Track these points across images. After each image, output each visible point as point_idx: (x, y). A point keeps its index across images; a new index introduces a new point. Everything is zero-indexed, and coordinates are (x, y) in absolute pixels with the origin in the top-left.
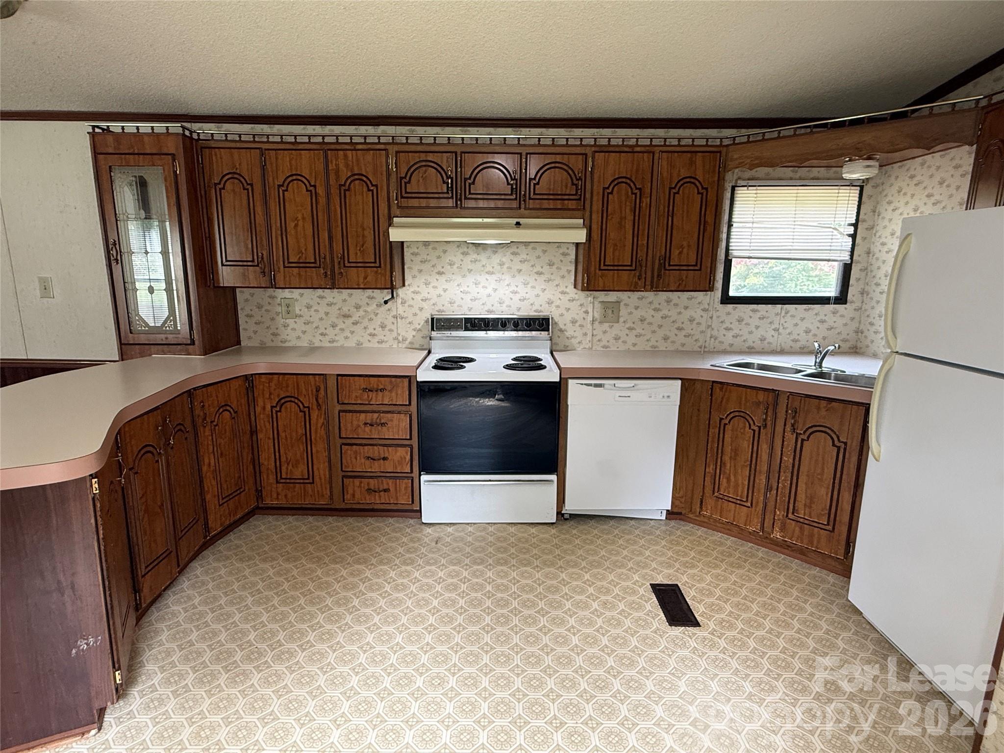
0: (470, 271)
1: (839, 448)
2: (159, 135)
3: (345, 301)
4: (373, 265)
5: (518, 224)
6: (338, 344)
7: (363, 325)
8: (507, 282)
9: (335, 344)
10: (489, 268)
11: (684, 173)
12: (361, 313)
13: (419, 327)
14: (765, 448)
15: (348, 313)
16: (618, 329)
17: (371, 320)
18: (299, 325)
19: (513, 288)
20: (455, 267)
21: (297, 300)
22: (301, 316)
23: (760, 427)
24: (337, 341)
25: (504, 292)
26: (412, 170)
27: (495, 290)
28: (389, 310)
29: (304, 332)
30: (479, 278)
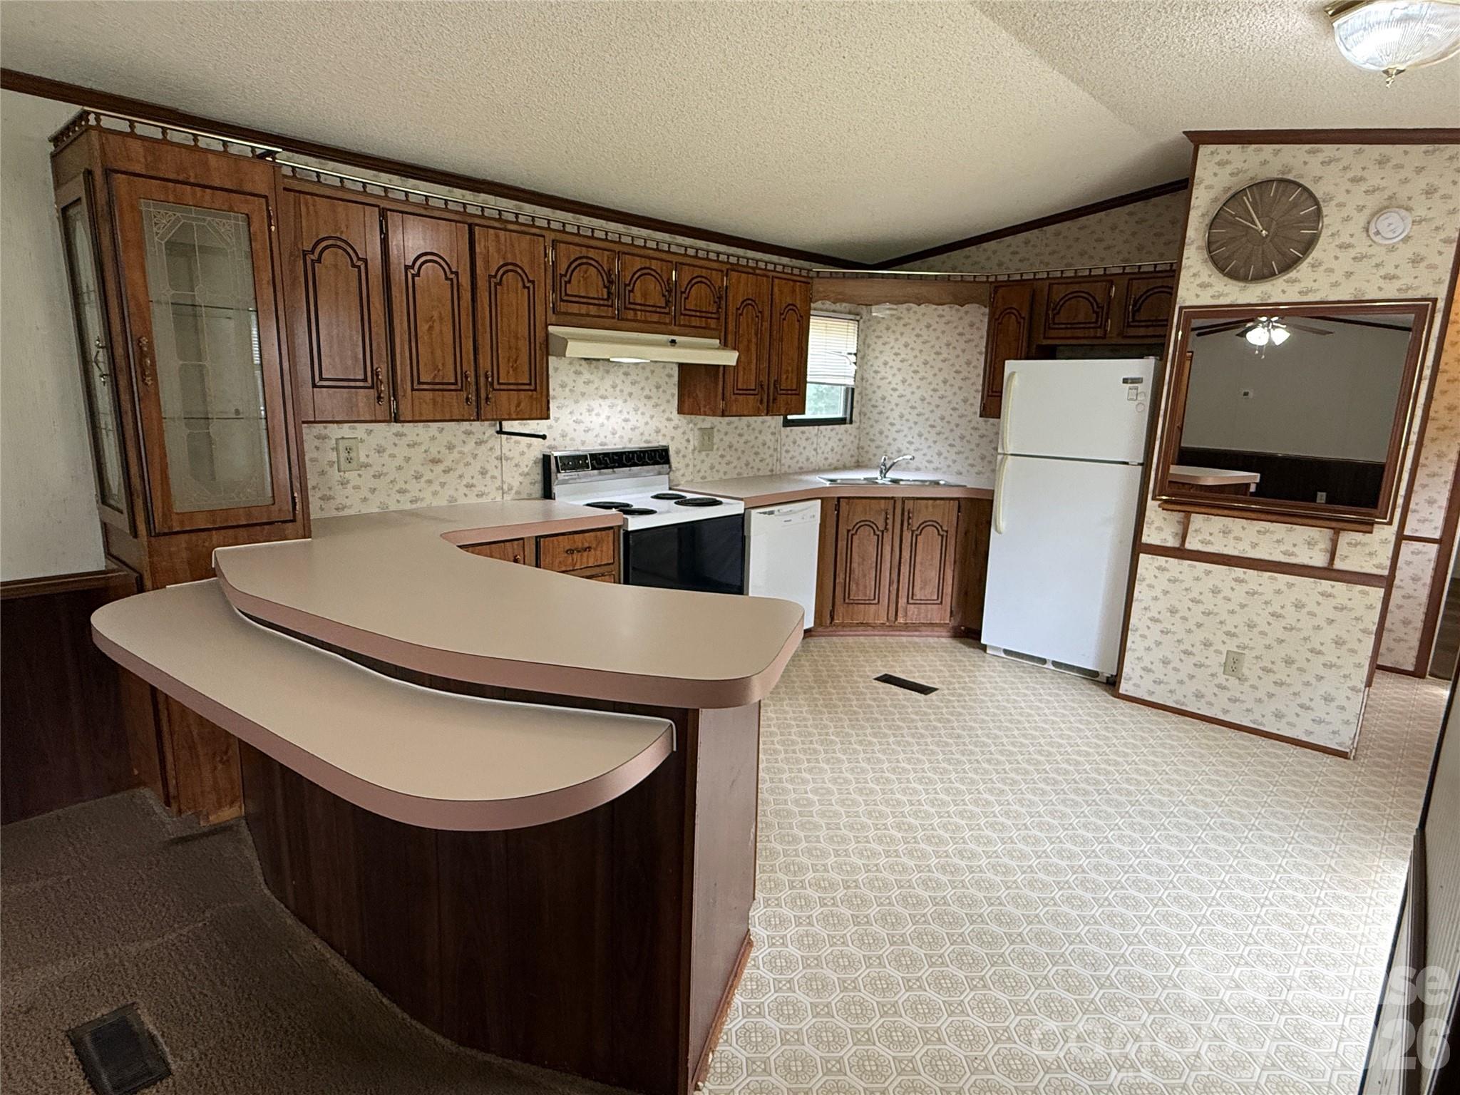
0: (583, 394)
1: (942, 536)
2: (239, 158)
3: (433, 438)
4: (527, 387)
5: (673, 342)
6: (424, 504)
7: (458, 473)
8: (619, 408)
9: (419, 505)
10: (602, 392)
11: (789, 301)
12: (455, 455)
13: (526, 470)
14: (887, 549)
15: (438, 456)
16: (714, 457)
17: (468, 464)
18: (366, 480)
19: (625, 415)
20: (567, 389)
21: (362, 441)
22: (366, 466)
23: (883, 532)
24: (422, 500)
25: (616, 421)
26: (573, 266)
27: (608, 418)
28: (491, 449)
29: (373, 491)
30: (592, 403)
